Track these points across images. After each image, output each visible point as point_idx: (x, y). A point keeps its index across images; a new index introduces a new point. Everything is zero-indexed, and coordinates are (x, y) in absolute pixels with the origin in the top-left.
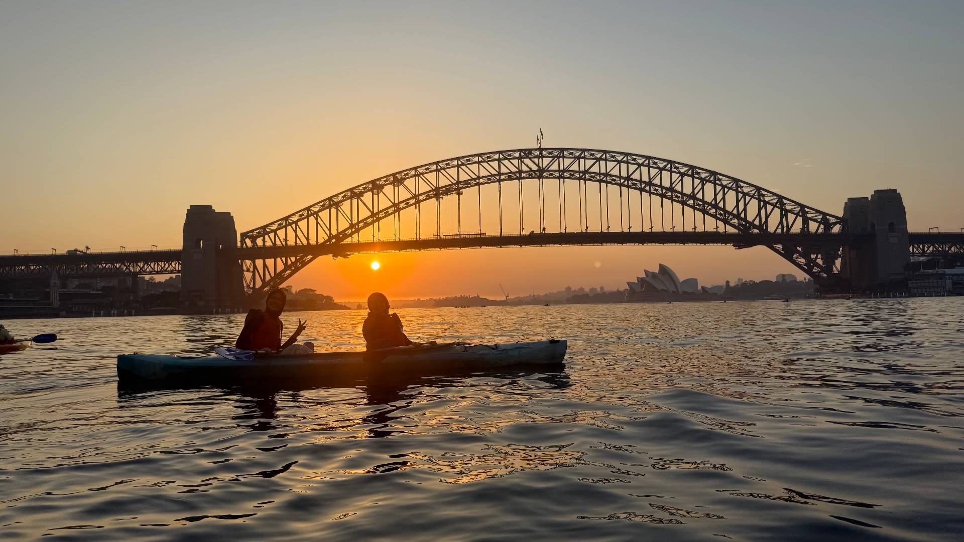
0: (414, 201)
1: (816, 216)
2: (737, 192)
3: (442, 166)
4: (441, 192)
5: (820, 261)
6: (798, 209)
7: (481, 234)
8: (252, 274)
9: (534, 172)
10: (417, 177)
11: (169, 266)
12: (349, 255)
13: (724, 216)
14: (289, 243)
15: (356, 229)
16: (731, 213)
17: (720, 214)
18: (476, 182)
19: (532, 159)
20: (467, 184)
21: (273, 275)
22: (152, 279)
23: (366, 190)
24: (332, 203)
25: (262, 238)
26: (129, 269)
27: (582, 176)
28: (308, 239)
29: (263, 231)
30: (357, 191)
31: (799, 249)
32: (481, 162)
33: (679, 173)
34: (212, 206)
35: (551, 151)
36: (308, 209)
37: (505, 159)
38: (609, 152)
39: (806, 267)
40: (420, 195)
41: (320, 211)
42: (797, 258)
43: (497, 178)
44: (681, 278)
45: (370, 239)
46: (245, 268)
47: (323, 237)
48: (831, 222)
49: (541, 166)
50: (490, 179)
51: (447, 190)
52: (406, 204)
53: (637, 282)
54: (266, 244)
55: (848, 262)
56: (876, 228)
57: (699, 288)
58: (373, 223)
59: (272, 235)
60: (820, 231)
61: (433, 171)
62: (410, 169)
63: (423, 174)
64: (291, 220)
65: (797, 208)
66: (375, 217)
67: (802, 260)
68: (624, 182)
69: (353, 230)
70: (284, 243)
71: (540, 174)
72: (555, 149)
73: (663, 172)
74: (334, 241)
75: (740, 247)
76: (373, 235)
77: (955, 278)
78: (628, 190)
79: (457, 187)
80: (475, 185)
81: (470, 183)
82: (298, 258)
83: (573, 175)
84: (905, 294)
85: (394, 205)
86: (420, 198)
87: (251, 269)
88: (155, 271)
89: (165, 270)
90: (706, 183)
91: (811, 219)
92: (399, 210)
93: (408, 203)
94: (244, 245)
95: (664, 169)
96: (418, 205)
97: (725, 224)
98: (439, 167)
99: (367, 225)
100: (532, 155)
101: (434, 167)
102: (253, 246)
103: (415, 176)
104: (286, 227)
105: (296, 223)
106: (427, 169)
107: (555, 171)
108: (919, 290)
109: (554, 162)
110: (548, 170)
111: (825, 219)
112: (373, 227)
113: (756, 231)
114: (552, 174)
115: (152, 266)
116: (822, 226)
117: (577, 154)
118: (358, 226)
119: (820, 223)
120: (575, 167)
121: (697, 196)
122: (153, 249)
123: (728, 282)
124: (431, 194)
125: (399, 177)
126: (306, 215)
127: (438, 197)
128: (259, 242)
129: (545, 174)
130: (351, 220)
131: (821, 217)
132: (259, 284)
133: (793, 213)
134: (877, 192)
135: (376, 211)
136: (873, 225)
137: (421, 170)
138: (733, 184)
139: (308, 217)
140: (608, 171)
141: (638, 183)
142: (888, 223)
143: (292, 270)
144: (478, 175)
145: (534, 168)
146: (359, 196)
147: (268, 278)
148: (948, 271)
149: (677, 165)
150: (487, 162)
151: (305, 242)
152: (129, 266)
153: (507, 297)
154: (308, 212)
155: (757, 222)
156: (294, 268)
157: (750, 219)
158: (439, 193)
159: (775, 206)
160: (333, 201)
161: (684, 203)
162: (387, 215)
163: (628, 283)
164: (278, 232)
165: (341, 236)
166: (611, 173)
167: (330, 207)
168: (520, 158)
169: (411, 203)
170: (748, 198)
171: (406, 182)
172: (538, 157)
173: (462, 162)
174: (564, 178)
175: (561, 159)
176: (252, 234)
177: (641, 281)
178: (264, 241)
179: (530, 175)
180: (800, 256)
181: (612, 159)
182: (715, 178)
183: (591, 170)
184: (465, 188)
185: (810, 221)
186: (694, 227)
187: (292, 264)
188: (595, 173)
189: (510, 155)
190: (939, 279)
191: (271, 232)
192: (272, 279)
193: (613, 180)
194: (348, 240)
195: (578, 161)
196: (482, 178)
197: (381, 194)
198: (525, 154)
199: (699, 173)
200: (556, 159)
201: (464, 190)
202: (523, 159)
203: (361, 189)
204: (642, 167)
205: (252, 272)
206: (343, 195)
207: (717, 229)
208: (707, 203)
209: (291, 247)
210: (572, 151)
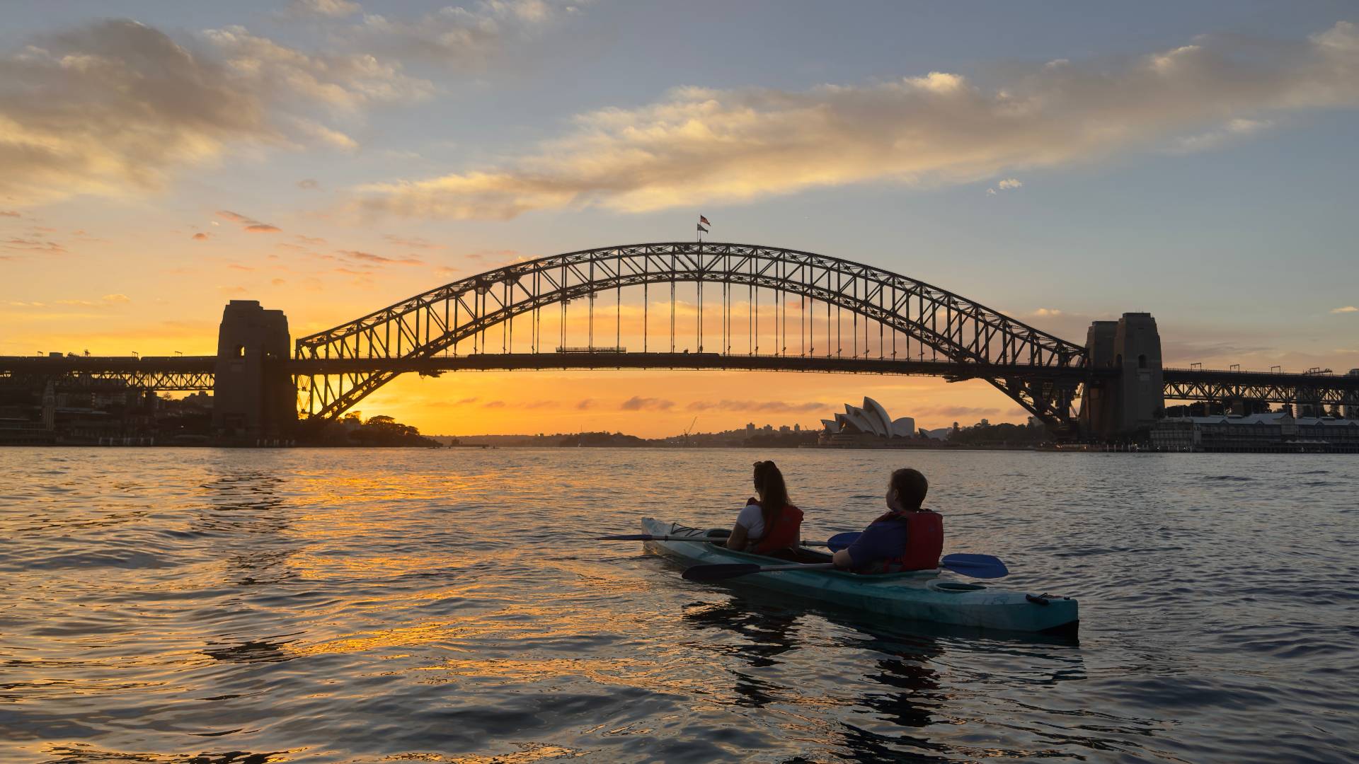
0: (532, 304)
1: (1050, 343)
2: (950, 309)
3: (570, 259)
4: (568, 293)
6: (1027, 334)
7: (618, 350)
8: (309, 393)
9: (693, 272)
10: (537, 273)
11: (197, 380)
12: (441, 373)
13: (935, 340)
14: (361, 355)
15: (452, 338)
16: (941, 337)
17: (928, 337)
18: (615, 282)
19: (689, 256)
20: (604, 285)
21: (337, 397)
23: (468, 288)
24: (421, 303)
25: (324, 346)
26: (143, 383)
27: (754, 280)
28: (387, 350)
29: (327, 337)
30: (455, 288)
32: (622, 256)
33: (877, 281)
34: (258, 302)
35: (714, 246)
36: (389, 310)
37: (654, 253)
38: (789, 251)
39: (1035, 408)
40: (540, 297)
41: (404, 313)
42: (1024, 396)
43: (643, 278)
44: (893, 417)
45: (470, 352)
46: (300, 386)
47: (407, 349)
48: (1069, 352)
49: (700, 265)
50: (632, 280)
51: (577, 292)
52: (521, 308)
53: (834, 420)
54: (330, 355)
55: (1087, 403)
56: (1123, 361)
57: (916, 430)
58: (475, 331)
60: (1055, 362)
61: (558, 266)
62: (527, 263)
64: (365, 324)
65: (1026, 332)
66: (479, 324)
67: (1030, 400)
68: (807, 290)
69: (449, 340)
70: (354, 355)
71: (699, 275)
72: (720, 244)
73: (858, 279)
74: (422, 353)
75: (952, 380)
76: (476, 347)
78: (813, 301)
79: (589, 289)
80: (614, 286)
81: (607, 284)
82: (372, 374)
83: (741, 278)
84: (1145, 447)
85: (505, 309)
86: (540, 301)
87: (309, 388)
88: (177, 386)
89: (192, 386)
90: (911, 295)
91: (1044, 347)
92: (511, 315)
93: (524, 307)
94: (301, 356)
95: (858, 275)
96: (536, 310)
97: (934, 349)
98: (566, 261)
99: (467, 334)
100: (690, 251)
101: (560, 261)
102: (312, 356)
103: (533, 271)
104: (357, 333)
105: (371, 327)
106: (550, 263)
107: (719, 272)
108: (1162, 442)
109: (718, 260)
110: (709, 272)
111: (1062, 348)
112: (476, 337)
113: (973, 360)
114: (715, 277)
115: (174, 379)
116: (1056, 356)
117: (748, 252)
118: (455, 335)
119: (1054, 351)
120: (745, 269)
121: (899, 313)
123: (956, 424)
124: (555, 296)
125: (513, 271)
126: (385, 318)
127: (564, 300)
128: (321, 351)
129: (705, 276)
130: (447, 327)
131: (1055, 344)
133: (1022, 338)
134: (1127, 315)
135: (480, 315)
136: (1119, 357)
137: (541, 265)
138: (945, 298)
139: (387, 321)
140: (786, 276)
141: (825, 293)
142: (1139, 355)
143: (363, 390)
144: (617, 273)
145: (692, 267)
146: (457, 296)
147: (330, 401)
148: (1198, 420)
149: (874, 272)
150: (629, 257)
151: (383, 354)
152: (142, 378)
154: (388, 315)
155: (973, 350)
156: (366, 388)
157: (965, 345)
158: (565, 295)
159: (997, 328)
160: (422, 300)
161: (882, 321)
162: (495, 321)
163: (823, 422)
164: (347, 339)
165: (432, 347)
166: (790, 278)
167: (418, 308)
168: (673, 253)
169: (528, 307)
170: (963, 317)
171: (521, 280)
172: (699, 253)
173: (596, 256)
174: (730, 281)
175: (727, 258)
176: (310, 341)
177: (840, 418)
178: (327, 350)
179: (685, 276)
180: (1027, 393)
181: (793, 260)
182: (921, 291)
183: (765, 274)
184: (601, 289)
185: (1043, 350)
186: (895, 353)
187: (365, 383)
188: (770, 278)
189: (660, 249)
190: (1187, 429)
191: (336, 339)
192: (336, 403)
193: (793, 287)
194: (441, 354)
195: (749, 260)
196: (623, 277)
197: (488, 294)
198: (679, 248)
199: (901, 283)
200: (721, 256)
201: (599, 292)
202: (677, 255)
203: (461, 286)
204: (832, 272)
205: (310, 391)
206: (436, 293)
207: (921, 355)
208: (912, 323)
209: (364, 360)
210: (740, 248)
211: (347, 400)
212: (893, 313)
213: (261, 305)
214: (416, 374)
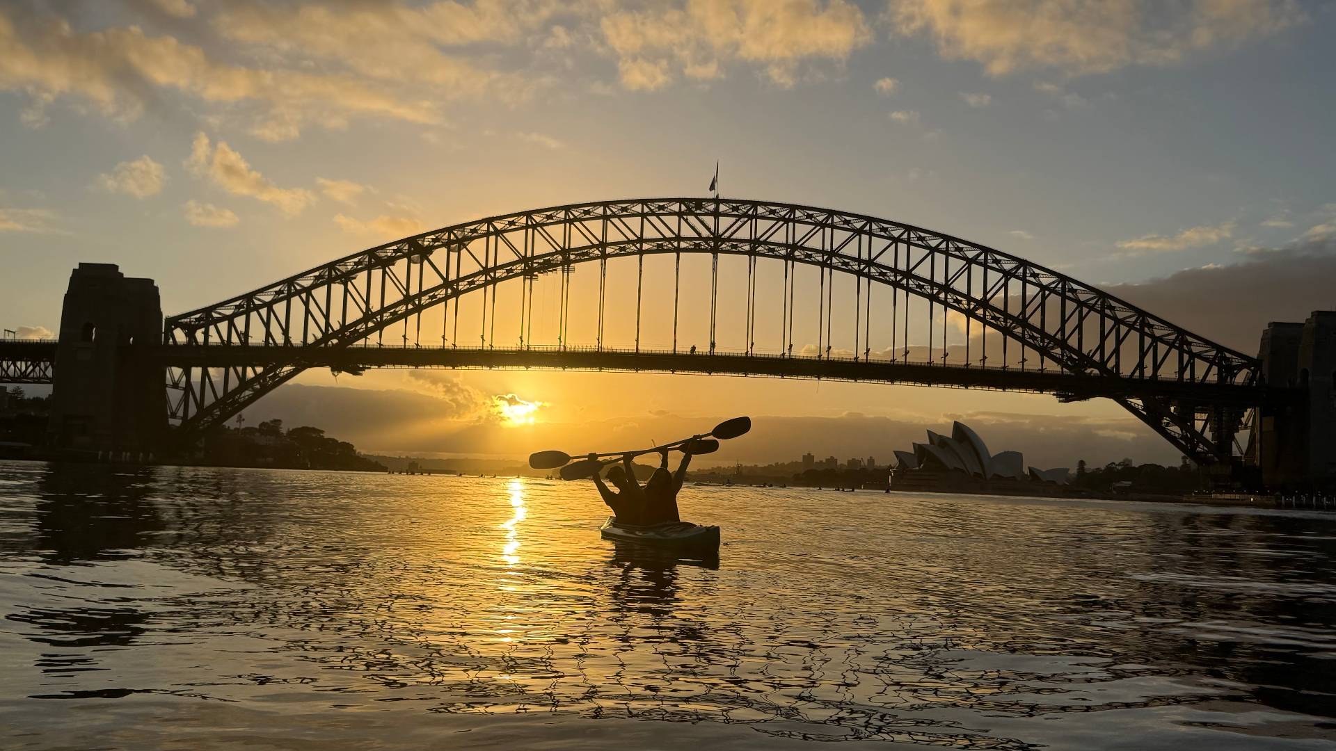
0: (483, 278)
1: (1206, 351)
3: (538, 219)
4: (535, 265)
5: (1208, 435)
6: (1173, 337)
7: (600, 347)
8: (183, 392)
9: (706, 240)
10: (492, 237)
11: (34, 368)
12: (363, 369)
13: (1044, 343)
14: (252, 341)
15: (376, 323)
16: (1052, 338)
17: (1034, 338)
18: (601, 250)
19: (700, 217)
20: (583, 254)
21: (220, 394)
23: (398, 255)
24: (333, 273)
25: (203, 330)
27: (790, 253)
28: (286, 332)
29: (207, 317)
30: (381, 254)
31: (1173, 409)
32: (610, 216)
34: (115, 267)
35: (735, 204)
36: (290, 281)
37: (653, 213)
38: (840, 213)
39: (1183, 442)
40: (496, 269)
41: (314, 286)
42: (1168, 424)
43: (637, 247)
45: (399, 343)
46: (169, 381)
47: (314, 333)
48: (1234, 364)
49: (716, 230)
50: (622, 249)
51: (547, 265)
52: (470, 283)
53: (911, 452)
54: (211, 340)
55: (1258, 437)
56: (1310, 379)
57: (1026, 469)
58: (407, 314)
59: (223, 326)
60: (1213, 377)
61: (521, 228)
62: (480, 222)
63: (503, 231)
64: (259, 300)
65: (1172, 334)
66: (413, 304)
67: (1175, 430)
68: (865, 268)
69: (371, 324)
70: (244, 340)
71: (715, 244)
72: (744, 202)
73: (936, 255)
74: (335, 341)
75: (1068, 399)
76: (404, 337)
78: (872, 283)
79: (566, 258)
80: (597, 257)
81: (587, 254)
82: (267, 368)
83: (773, 250)
85: (448, 283)
86: (497, 275)
87: (183, 383)
90: (1010, 278)
91: (1199, 356)
92: (457, 293)
93: (474, 282)
94: (171, 340)
95: (936, 249)
96: (491, 286)
97: (1042, 355)
98: (532, 220)
99: (396, 318)
100: (702, 211)
101: (523, 220)
102: (189, 342)
103: (487, 234)
104: (248, 312)
105: (269, 305)
106: (511, 223)
107: (743, 241)
109: (742, 225)
110: (728, 240)
111: (1222, 358)
112: (408, 321)
113: (1096, 371)
114: (736, 247)
115: (5, 368)
116: (1215, 369)
117: (783, 214)
118: (380, 318)
119: (1212, 362)
120: (780, 237)
121: (994, 302)
122: (7, 338)
123: (1081, 463)
124: (517, 269)
125: (460, 233)
126: (286, 292)
127: (529, 273)
128: (200, 336)
129: (724, 246)
130: (367, 303)
131: (1214, 353)
132: (193, 410)
133: (1166, 343)
134: (1316, 314)
136: (1305, 373)
137: (499, 225)
138: (1059, 284)
139: (288, 299)
140: (836, 248)
141: (890, 274)
143: (254, 390)
144: (602, 239)
145: (705, 233)
146: (386, 263)
147: (209, 399)
149: (959, 245)
150: (619, 217)
151: (281, 341)
154: (289, 288)
155: (1097, 358)
156: (258, 387)
157: (1085, 351)
158: (531, 267)
159: (1131, 327)
160: (335, 269)
161: (969, 314)
162: (434, 301)
163: (896, 453)
164: (235, 320)
165: (348, 333)
166: (841, 251)
167: (330, 281)
168: (680, 214)
169: (480, 282)
170: (1084, 311)
171: (472, 245)
172: (716, 214)
173: (571, 214)
174: (758, 255)
175: (754, 221)
176: (186, 320)
177: (921, 450)
178: (206, 334)
179: (696, 245)
180: (1173, 420)
181: (846, 226)
182: (1025, 273)
183: (807, 244)
184: (580, 261)
185: (1197, 360)
186: (985, 358)
187: (257, 377)
188: (813, 250)
189: (661, 208)
191: (221, 320)
192: (218, 403)
194: (361, 343)
195: (784, 225)
196: (610, 245)
197: (425, 264)
198: (687, 207)
199: (997, 261)
200: (744, 219)
201: (576, 265)
202: (685, 217)
203: (390, 252)
204: (899, 244)
205: (184, 389)
206: (356, 260)
207: (1023, 362)
208: (1011, 317)
209: (256, 348)
210: (773, 208)
212: (984, 303)
213: (120, 270)
214: (327, 370)
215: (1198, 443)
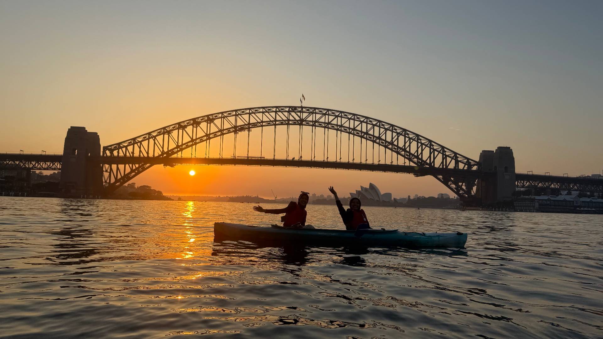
0: (220, 133)
1: (463, 160)
2: (418, 142)
3: (239, 112)
4: (237, 129)
5: (464, 187)
6: (453, 155)
7: (261, 157)
8: (109, 173)
9: (297, 121)
10: (223, 119)
11: (53, 165)
12: (175, 165)
13: (409, 156)
15: (180, 149)
16: (413, 155)
17: (407, 155)
18: (260, 124)
19: (297, 113)
20: (255, 125)
21: (123, 175)
22: (41, 173)
23: (189, 124)
24: (165, 131)
25: (117, 151)
26: (25, 165)
27: (327, 126)
28: (148, 153)
29: (118, 146)
30: (182, 124)
31: (452, 179)
32: (265, 112)
33: (385, 128)
34: (84, 128)
35: (308, 108)
36: (149, 134)
37: (280, 111)
38: (344, 112)
39: (456, 190)
40: (224, 130)
41: (157, 135)
42: (451, 184)
43: (274, 123)
44: (382, 192)
45: (189, 156)
46: (104, 170)
47: (158, 153)
48: (472, 164)
49: (301, 117)
50: (269, 123)
51: (242, 128)
52: (215, 135)
53: (356, 193)
54: (120, 155)
55: (480, 189)
56: (497, 169)
57: (393, 199)
58: (192, 146)
59: (124, 149)
60: (465, 169)
61: (233, 116)
62: (218, 113)
63: (226, 117)
64: (137, 140)
66: (194, 142)
67: (453, 186)
68: (352, 131)
69: (179, 149)
70: (132, 155)
71: (301, 122)
72: (311, 108)
73: (375, 127)
74: (165, 155)
75: (417, 176)
76: (191, 154)
77: (540, 201)
78: (354, 136)
79: (249, 127)
80: (260, 126)
81: (256, 125)
82: (140, 165)
83: (321, 125)
84: (512, 209)
85: (207, 135)
86: (224, 132)
87: (109, 171)
88: (43, 168)
89: (50, 168)
90: (400, 136)
91: (460, 161)
92: (210, 138)
93: (216, 135)
94: (105, 155)
95: (376, 125)
96: (222, 136)
97: (409, 161)
98: (237, 113)
99: (188, 147)
100: (297, 111)
101: (234, 113)
102: (111, 155)
103: (221, 118)
104: (133, 144)
105: (141, 142)
106: (230, 114)
107: (310, 121)
108: (520, 208)
109: (310, 116)
110: (305, 121)
111: (468, 162)
112: (192, 148)
113: (427, 166)
114: (308, 123)
115: (41, 164)
116: (466, 166)
117: (324, 112)
118: (182, 147)
119: (465, 164)
120: (322, 120)
121: (394, 143)
122: (43, 153)
123: (409, 196)
124: (231, 130)
125: (211, 117)
126: (147, 137)
127: (235, 132)
128: (115, 153)
129: (304, 123)
130: (178, 143)
131: (466, 160)
132: (113, 180)
133: (450, 157)
134: (499, 148)
135: (194, 138)
136: (496, 167)
137: (225, 115)
138: (416, 137)
139: (149, 139)
140: (342, 124)
141: (360, 133)
142: (504, 166)
143: (135, 173)
144: (262, 120)
145: (298, 118)
146: (184, 128)
147: (119, 177)
148: (537, 197)
149: (384, 124)
150: (268, 112)
151: (146, 155)
152: (25, 163)
153: (275, 198)
154: (149, 136)
155: (428, 161)
156: (137, 172)
157: (424, 159)
158: (236, 129)
159: (439, 152)
161: (386, 147)
162: (202, 141)
163: (350, 194)
164: (128, 148)
165: (170, 152)
166: (344, 125)
167: (164, 134)
168: (289, 112)
169: (218, 135)
170: (424, 146)
171: (215, 121)
172: (300, 112)
173: (252, 111)
174: (315, 126)
175: (314, 115)
176: (110, 147)
177: (358, 192)
178: (118, 152)
179: (294, 122)
180: (453, 183)
181: (345, 117)
182: (405, 133)
183: (332, 123)
184: (253, 127)
185: (460, 163)
186: (391, 161)
187: (136, 169)
188: (334, 125)
189: (283, 109)
190: (532, 202)
191: (123, 147)
192: (122, 177)
193: (345, 130)
194: (175, 156)
195: (324, 116)
196: (264, 122)
197: (198, 128)
198: (292, 109)
199: (396, 129)
200: (311, 114)
201: (252, 129)
202: (291, 113)
203: (186, 123)
204: (363, 123)
205: (109, 172)
206: (173, 126)
207: (405, 163)
208: (400, 148)
209: (136, 158)
210: (321, 110)
211: (127, 177)
212: (391, 143)
213: (86, 129)
214: (162, 165)
215: (460, 190)
